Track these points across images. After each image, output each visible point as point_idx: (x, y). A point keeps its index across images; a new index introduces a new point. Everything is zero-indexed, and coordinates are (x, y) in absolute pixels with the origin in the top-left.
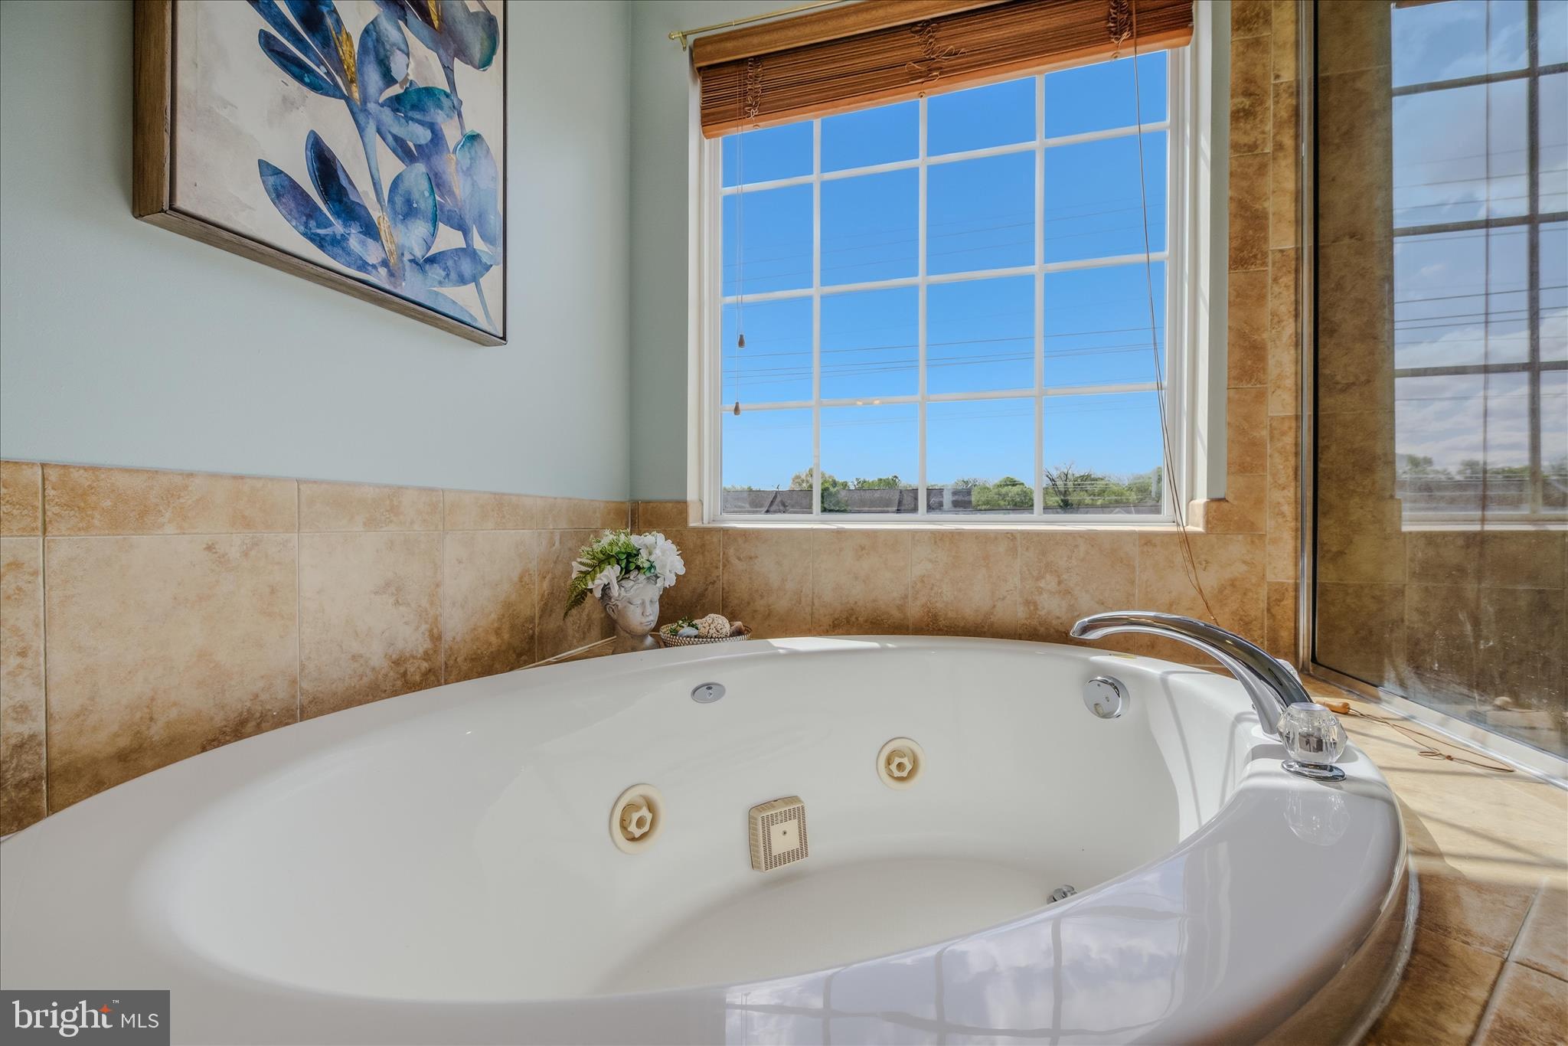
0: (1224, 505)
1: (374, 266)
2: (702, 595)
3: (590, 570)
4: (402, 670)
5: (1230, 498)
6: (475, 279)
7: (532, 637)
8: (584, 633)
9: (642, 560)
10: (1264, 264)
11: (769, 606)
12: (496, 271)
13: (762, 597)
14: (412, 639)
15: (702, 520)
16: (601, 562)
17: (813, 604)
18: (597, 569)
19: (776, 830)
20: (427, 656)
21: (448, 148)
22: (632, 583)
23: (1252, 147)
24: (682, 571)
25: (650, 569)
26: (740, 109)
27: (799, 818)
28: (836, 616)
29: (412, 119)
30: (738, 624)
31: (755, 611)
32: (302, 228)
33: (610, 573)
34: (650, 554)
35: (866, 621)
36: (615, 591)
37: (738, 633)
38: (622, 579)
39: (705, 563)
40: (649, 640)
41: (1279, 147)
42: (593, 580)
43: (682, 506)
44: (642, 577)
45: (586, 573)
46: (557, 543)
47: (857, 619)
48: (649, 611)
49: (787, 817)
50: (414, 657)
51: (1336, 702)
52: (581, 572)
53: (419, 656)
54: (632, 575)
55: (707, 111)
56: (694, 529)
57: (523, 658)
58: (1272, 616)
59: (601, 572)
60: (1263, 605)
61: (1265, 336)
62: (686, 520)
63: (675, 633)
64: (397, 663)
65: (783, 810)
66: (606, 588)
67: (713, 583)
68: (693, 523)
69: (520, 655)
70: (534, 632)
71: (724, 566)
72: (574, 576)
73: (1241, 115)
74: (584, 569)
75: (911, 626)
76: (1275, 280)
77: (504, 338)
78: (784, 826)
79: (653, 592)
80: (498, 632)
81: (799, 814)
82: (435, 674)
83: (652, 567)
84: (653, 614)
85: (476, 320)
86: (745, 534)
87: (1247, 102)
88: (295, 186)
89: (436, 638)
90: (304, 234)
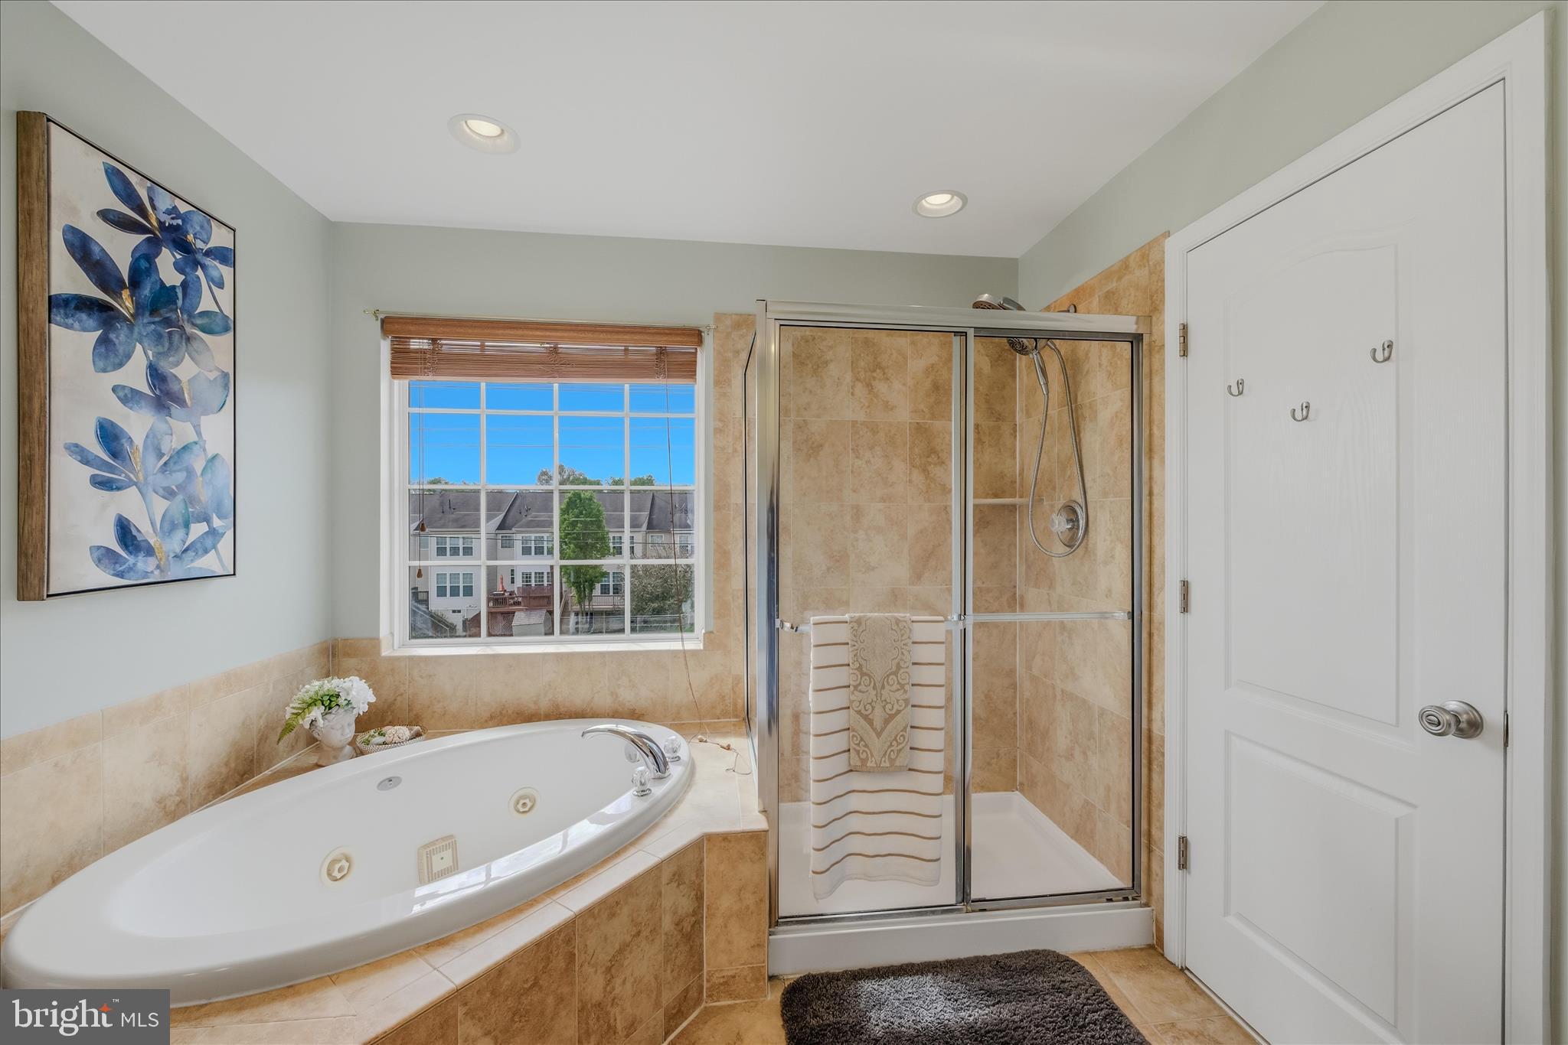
0: (712, 635)
1: (152, 572)
2: (393, 703)
3: (300, 711)
4: (163, 805)
5: (715, 632)
6: (214, 547)
7: (252, 761)
8: (293, 746)
9: (342, 701)
10: (729, 510)
11: (445, 708)
12: (230, 534)
13: (439, 702)
14: (169, 784)
15: (393, 646)
16: (310, 705)
17: (476, 704)
18: (306, 710)
19: (436, 858)
20: (179, 793)
21: (196, 474)
22: (334, 716)
23: (723, 449)
24: (373, 700)
25: (347, 705)
26: (421, 368)
27: (453, 848)
28: (493, 711)
29: (175, 471)
30: (416, 728)
31: (435, 712)
32: (112, 572)
33: (317, 712)
34: (348, 694)
35: (513, 713)
36: (321, 722)
37: (418, 735)
38: (326, 714)
39: (394, 681)
40: (348, 749)
41: (735, 450)
42: (303, 719)
43: (375, 642)
44: (341, 711)
45: (297, 714)
46: (271, 691)
47: (507, 711)
48: (347, 731)
49: (445, 848)
50: (171, 796)
51: (725, 742)
52: (293, 714)
53: (173, 794)
54: (334, 710)
55: (395, 365)
56: (385, 657)
57: (246, 776)
58: (735, 693)
59: (309, 713)
60: (730, 687)
61: (730, 547)
62: (379, 653)
63: (367, 742)
64: (159, 802)
65: (441, 845)
66: (313, 722)
67: (402, 695)
68: (385, 652)
69: (242, 776)
70: (253, 757)
71: (410, 682)
72: (287, 717)
73: (718, 431)
74: (295, 711)
75: (542, 713)
76: (734, 518)
77: (234, 574)
78: (442, 854)
79: (351, 718)
80: (227, 764)
81: (453, 846)
82: (184, 803)
83: (349, 703)
84: (350, 732)
85: (215, 572)
86: (426, 659)
87: (721, 425)
88: (108, 550)
89: (184, 780)
90: (113, 575)
